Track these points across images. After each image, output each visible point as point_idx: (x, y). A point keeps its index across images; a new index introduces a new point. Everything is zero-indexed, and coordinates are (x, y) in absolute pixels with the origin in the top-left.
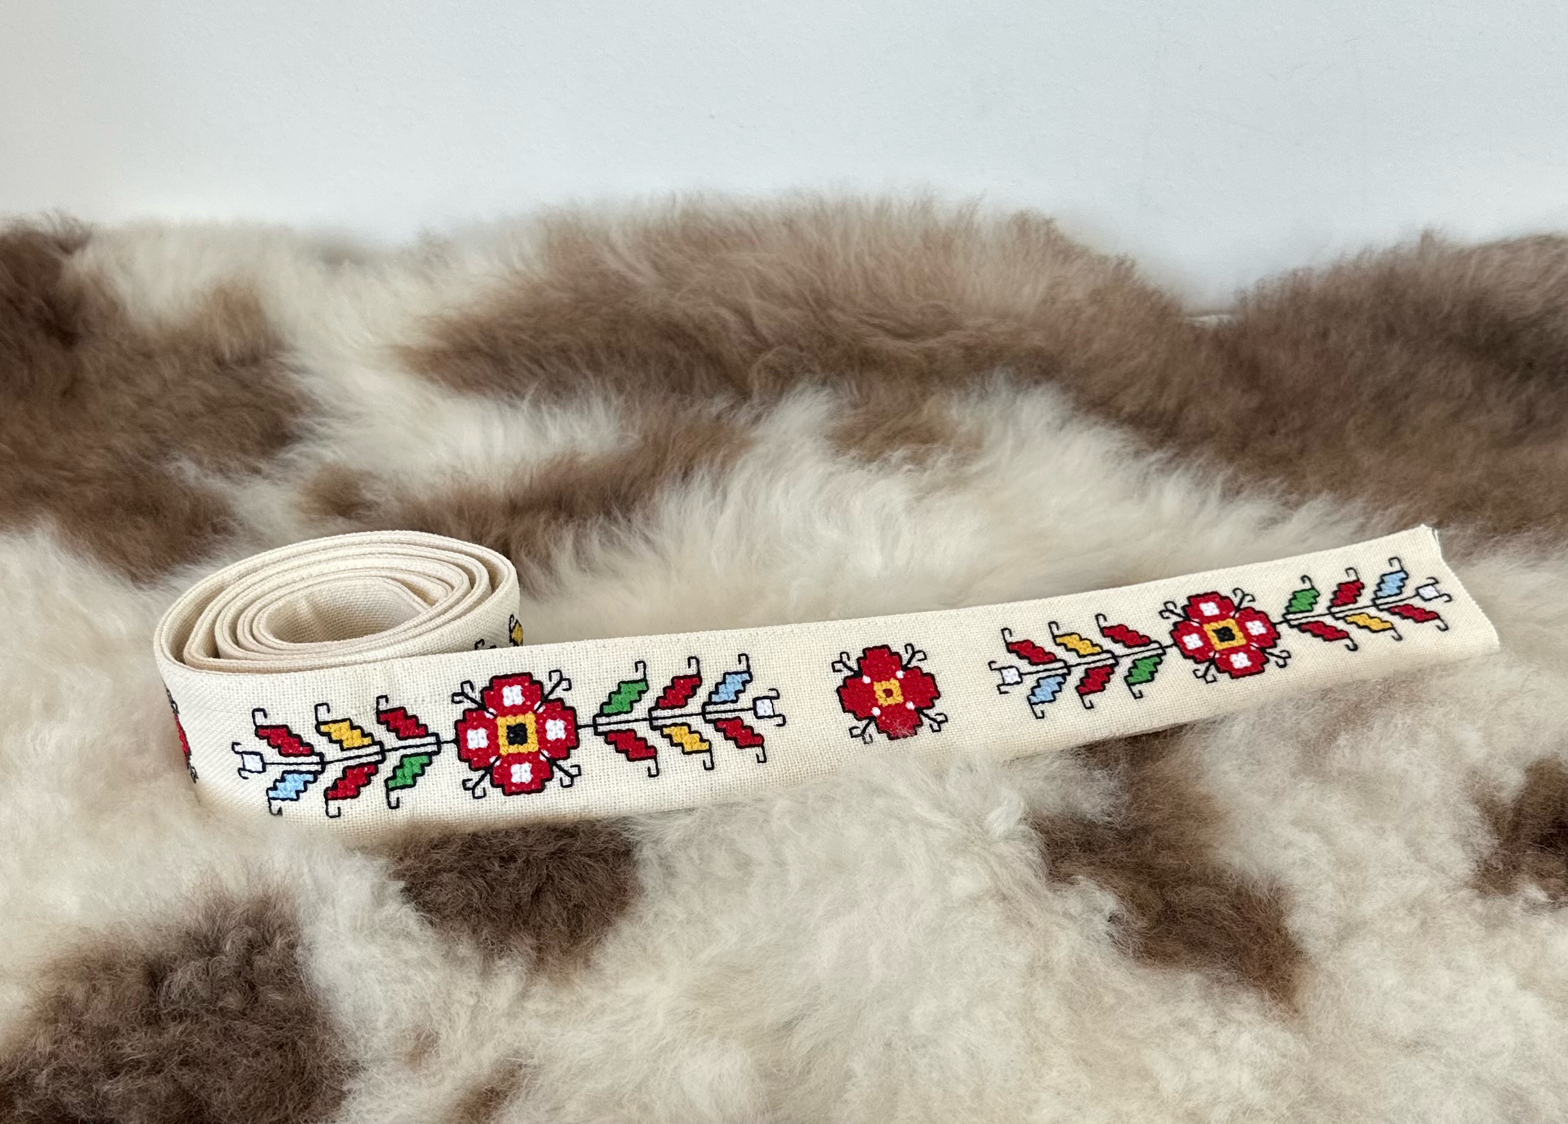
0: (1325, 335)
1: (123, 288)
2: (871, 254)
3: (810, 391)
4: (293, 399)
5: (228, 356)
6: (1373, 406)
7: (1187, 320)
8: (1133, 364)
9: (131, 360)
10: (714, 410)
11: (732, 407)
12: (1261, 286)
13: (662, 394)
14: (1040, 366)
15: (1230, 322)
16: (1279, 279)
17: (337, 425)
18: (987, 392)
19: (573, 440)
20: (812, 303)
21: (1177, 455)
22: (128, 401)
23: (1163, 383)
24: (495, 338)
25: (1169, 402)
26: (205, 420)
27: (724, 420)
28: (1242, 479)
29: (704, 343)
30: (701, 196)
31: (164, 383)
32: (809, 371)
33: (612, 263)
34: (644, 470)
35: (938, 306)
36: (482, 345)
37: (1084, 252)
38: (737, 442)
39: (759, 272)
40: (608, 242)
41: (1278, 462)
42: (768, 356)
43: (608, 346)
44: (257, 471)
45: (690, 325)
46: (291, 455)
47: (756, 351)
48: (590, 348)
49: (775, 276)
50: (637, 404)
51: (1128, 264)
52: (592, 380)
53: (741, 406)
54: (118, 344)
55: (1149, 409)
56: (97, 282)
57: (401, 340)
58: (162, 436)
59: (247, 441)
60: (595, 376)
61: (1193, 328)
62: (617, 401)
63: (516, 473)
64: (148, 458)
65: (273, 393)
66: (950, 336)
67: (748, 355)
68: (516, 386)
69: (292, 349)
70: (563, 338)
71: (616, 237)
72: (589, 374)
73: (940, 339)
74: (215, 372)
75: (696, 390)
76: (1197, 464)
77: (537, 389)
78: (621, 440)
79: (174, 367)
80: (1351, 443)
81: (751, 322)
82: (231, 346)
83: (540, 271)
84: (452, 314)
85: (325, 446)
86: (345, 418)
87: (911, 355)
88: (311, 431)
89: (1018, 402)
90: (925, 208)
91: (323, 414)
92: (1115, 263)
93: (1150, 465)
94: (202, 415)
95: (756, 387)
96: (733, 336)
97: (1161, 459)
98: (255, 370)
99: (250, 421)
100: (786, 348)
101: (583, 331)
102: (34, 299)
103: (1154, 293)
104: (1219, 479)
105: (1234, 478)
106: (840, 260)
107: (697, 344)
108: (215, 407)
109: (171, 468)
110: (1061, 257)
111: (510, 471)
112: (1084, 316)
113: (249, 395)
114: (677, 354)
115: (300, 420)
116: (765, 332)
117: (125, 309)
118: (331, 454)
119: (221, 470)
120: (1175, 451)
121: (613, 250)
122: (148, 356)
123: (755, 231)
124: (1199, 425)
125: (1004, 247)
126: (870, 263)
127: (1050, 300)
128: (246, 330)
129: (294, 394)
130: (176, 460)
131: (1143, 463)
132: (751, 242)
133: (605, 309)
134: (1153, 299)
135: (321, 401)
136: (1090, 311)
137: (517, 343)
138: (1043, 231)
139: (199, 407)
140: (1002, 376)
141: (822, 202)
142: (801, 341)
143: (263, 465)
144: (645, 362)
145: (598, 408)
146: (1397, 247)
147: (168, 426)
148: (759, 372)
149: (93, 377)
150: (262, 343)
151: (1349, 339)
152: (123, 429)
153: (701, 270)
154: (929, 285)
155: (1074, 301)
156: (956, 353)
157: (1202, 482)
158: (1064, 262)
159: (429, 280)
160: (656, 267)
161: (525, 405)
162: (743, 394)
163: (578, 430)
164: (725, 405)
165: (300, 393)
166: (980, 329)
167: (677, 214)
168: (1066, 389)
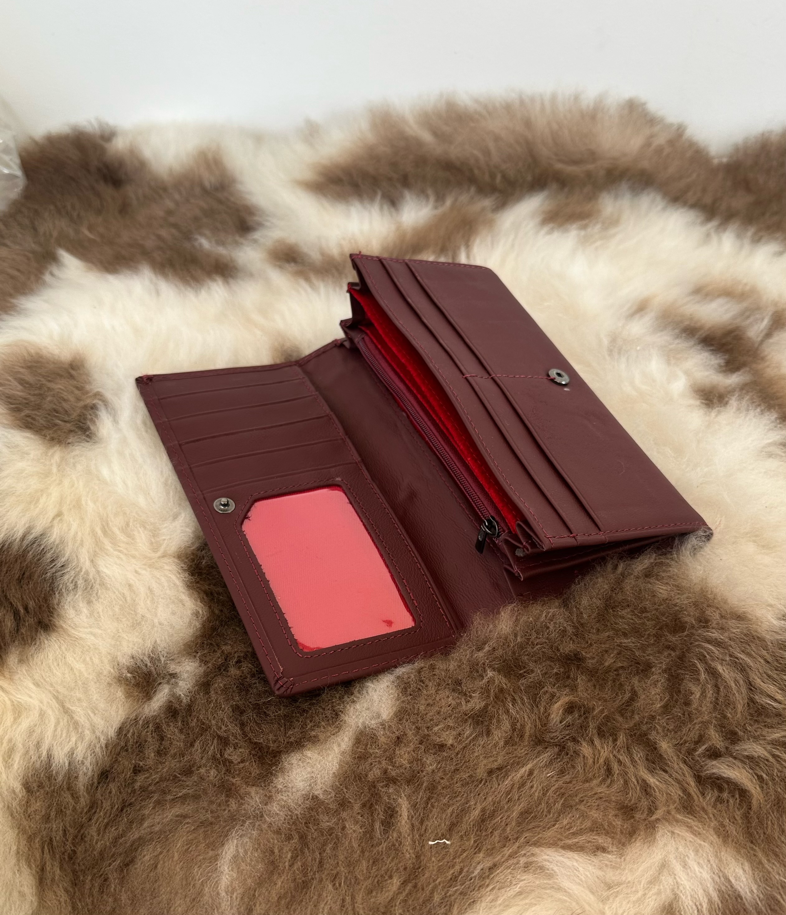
4: (249, 208)
5: (209, 187)
8: (689, 180)
9: (156, 192)
12: (746, 141)
14: (644, 180)
16: (755, 137)
17: (275, 221)
18: (619, 194)
21: (721, 224)
22: (161, 213)
23: (704, 190)
24: (351, 174)
25: (709, 200)
26: (205, 220)
28: (760, 235)
33: (409, 131)
35: (588, 149)
36: (345, 178)
37: (661, 121)
40: (405, 120)
46: (254, 237)
51: (683, 127)
54: (149, 184)
56: (131, 152)
57: (300, 177)
59: (227, 228)
65: (237, 205)
66: (598, 163)
69: (242, 182)
73: (593, 165)
74: (203, 196)
82: (210, 181)
83: (371, 138)
84: (326, 162)
85: (270, 231)
86: (278, 217)
87: (579, 174)
88: (261, 225)
89: (637, 200)
91: (267, 216)
92: (676, 127)
93: (711, 228)
94: (202, 218)
97: (715, 226)
98: (225, 194)
99: (229, 220)
102: (94, 163)
103: (695, 144)
104: (749, 234)
108: (208, 214)
109: (196, 244)
110: (650, 123)
112: (665, 153)
113: (223, 207)
114: (452, 178)
115: (255, 219)
117: (150, 165)
119: (220, 243)
121: (409, 125)
122: (165, 190)
123: (488, 112)
124: (729, 210)
125: (622, 117)
128: (217, 173)
129: (249, 205)
130: (197, 240)
132: (487, 118)
133: (411, 156)
134: (696, 147)
135: (265, 209)
136: (668, 150)
138: (640, 109)
139: (200, 214)
140: (626, 186)
144: (435, 183)
149: (135, 202)
150: (226, 179)
152: (162, 227)
154: (585, 139)
155: (660, 145)
156: (602, 173)
158: (652, 126)
159: (312, 145)
160: (434, 134)
165: (253, 205)
166: (615, 160)
167: (443, 103)
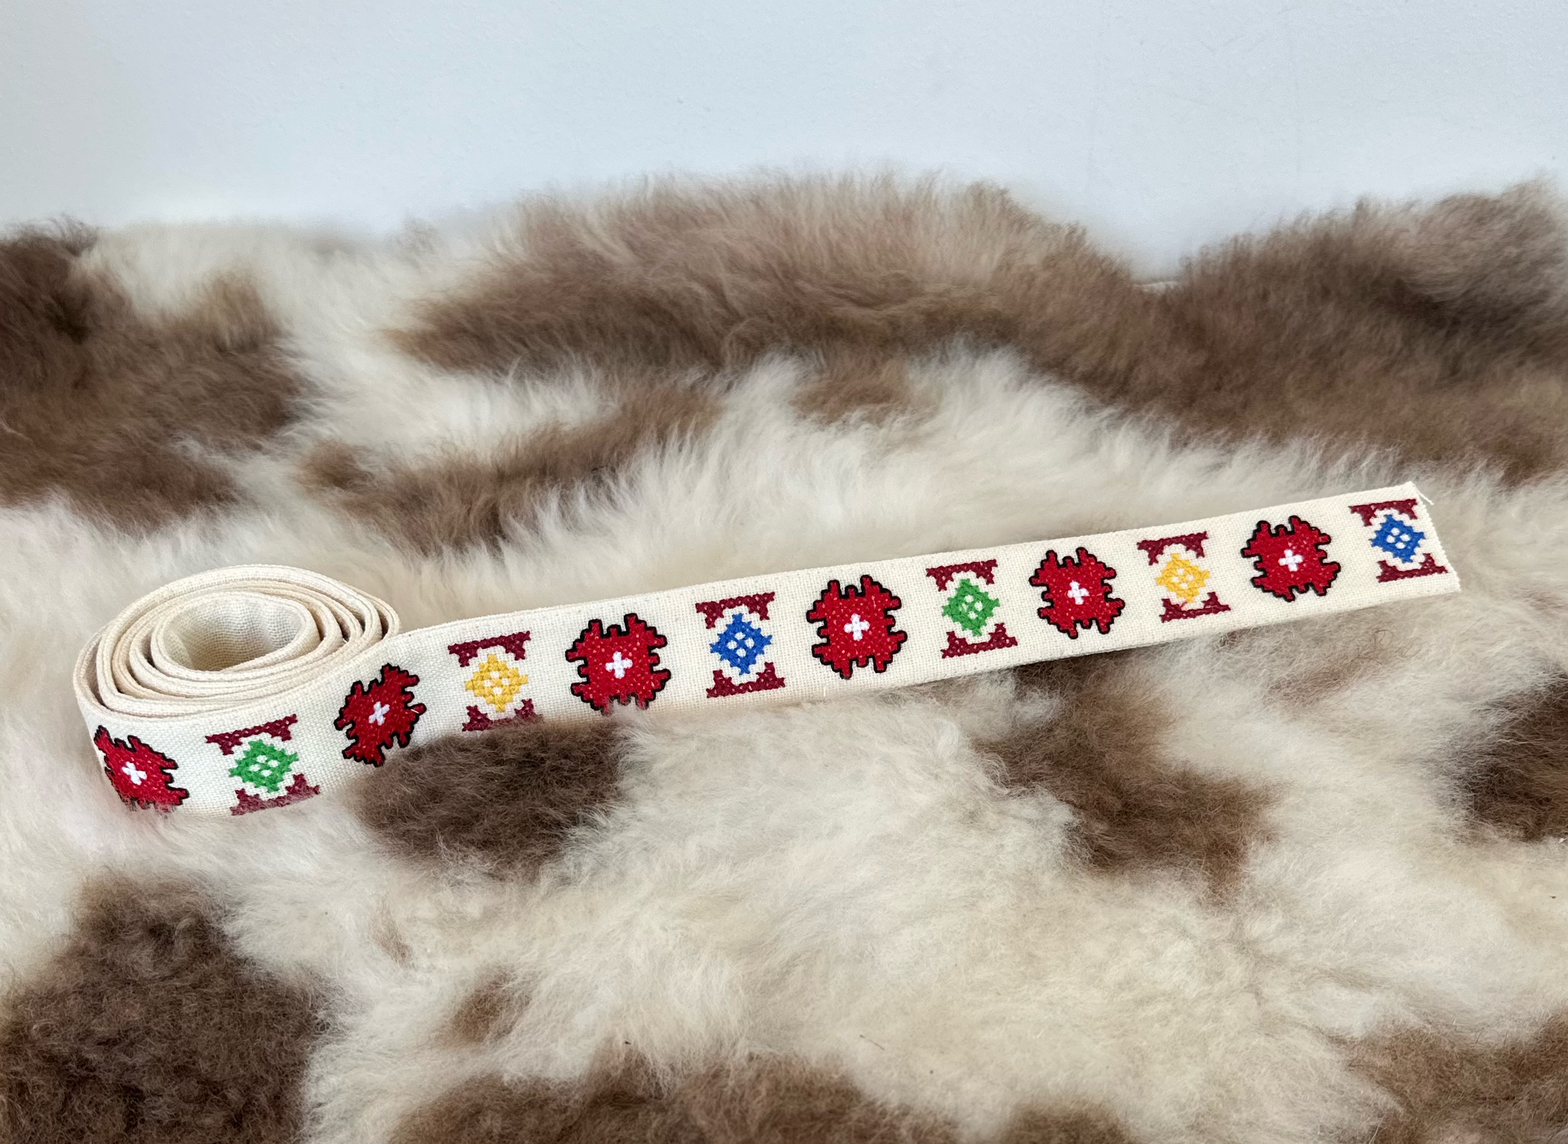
0: (1265, 297)
1: (128, 282)
2: (835, 226)
3: (778, 359)
4: (290, 381)
5: (228, 343)
6: (1310, 362)
7: (1136, 286)
8: (1085, 326)
9: (137, 351)
10: (689, 381)
11: (705, 378)
12: (1204, 252)
13: (639, 367)
14: (997, 331)
15: (1176, 287)
16: (1222, 245)
17: (331, 404)
18: (947, 357)
19: (555, 411)
20: (780, 275)
21: (1127, 411)
22: (138, 390)
23: (1113, 345)
24: (480, 319)
25: (1119, 362)
26: (207, 403)
27: (698, 390)
28: (1190, 430)
29: (677, 316)
30: (672, 176)
31: (170, 372)
32: (779, 341)
33: (588, 243)
34: (624, 436)
35: (897, 275)
36: (468, 326)
37: (1038, 222)
38: (708, 410)
39: (728, 247)
40: (584, 223)
41: (1223, 416)
42: (740, 328)
43: (588, 323)
44: (257, 448)
45: (665, 300)
46: (287, 434)
47: (728, 323)
48: (571, 326)
49: (744, 250)
50: (616, 376)
51: (1079, 232)
52: (573, 356)
53: (714, 375)
54: (126, 337)
55: (1100, 369)
56: (103, 279)
57: (393, 324)
58: (169, 420)
59: (247, 421)
60: (575, 352)
61: (1141, 293)
62: (597, 374)
63: (502, 443)
64: (155, 439)
65: (271, 377)
66: (912, 302)
67: (720, 327)
68: (501, 363)
69: (289, 335)
70: (544, 316)
71: (592, 219)
72: (569, 349)
73: (902, 306)
74: (218, 360)
75: (673, 362)
76: (1146, 419)
77: (519, 365)
78: (602, 409)
79: (178, 355)
80: (1291, 396)
81: (723, 296)
82: (231, 334)
83: (520, 254)
84: (439, 297)
85: (322, 424)
86: (341, 398)
87: (875, 322)
88: (307, 411)
89: (977, 366)
90: (887, 183)
91: (320, 395)
92: (1067, 232)
93: (1102, 420)
94: (205, 398)
95: (728, 359)
96: (706, 310)
97: (1111, 415)
98: (254, 356)
99: (251, 403)
100: (757, 319)
101: (564, 309)
102: (43, 297)
103: (1103, 261)
104: (1167, 432)
105: (1182, 430)
106: (805, 233)
107: (672, 318)
108: (217, 391)
109: (177, 447)
110: (1016, 226)
111: (496, 442)
113: (248, 379)
114: (653, 328)
115: (298, 400)
116: (736, 304)
117: (130, 303)
118: (326, 431)
119: (224, 448)
120: (1126, 406)
121: (590, 232)
122: (154, 346)
123: (724, 209)
124: (1149, 383)
125: (961, 217)
126: (834, 236)
127: (1005, 266)
128: (245, 318)
129: (290, 376)
130: (181, 439)
131: (1095, 419)
132: (721, 220)
133: (583, 288)
134: (1104, 265)
135: (318, 383)
136: (1044, 276)
137: (500, 323)
138: (998, 202)
139: (204, 392)
140: (962, 341)
141: (787, 179)
142: (771, 313)
143: (264, 443)
144: (624, 338)
145: (579, 380)
146: (1332, 213)
147: (173, 409)
148: (731, 344)
149: (104, 369)
150: (260, 329)
151: (1287, 301)
152: (132, 415)
153: (672, 247)
154: (891, 256)
155: (1029, 267)
156: (917, 319)
157: (1152, 435)
158: (1018, 232)
159: (415, 265)
160: (631, 247)
161: (509, 381)
162: (716, 363)
163: (560, 401)
164: (699, 376)
165: (297, 376)
166: (940, 295)
167: (649, 194)
168: (1022, 351)
